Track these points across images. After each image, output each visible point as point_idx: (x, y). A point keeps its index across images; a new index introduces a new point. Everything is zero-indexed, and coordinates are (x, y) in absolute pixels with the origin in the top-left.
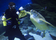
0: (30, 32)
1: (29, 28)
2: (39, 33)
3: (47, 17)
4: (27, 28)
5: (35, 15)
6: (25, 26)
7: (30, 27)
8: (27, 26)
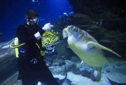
0: (69, 71)
1: (68, 63)
2: (87, 74)
3: (104, 41)
4: (64, 63)
5: (76, 36)
6: (60, 58)
7: (69, 61)
8: (64, 59)
